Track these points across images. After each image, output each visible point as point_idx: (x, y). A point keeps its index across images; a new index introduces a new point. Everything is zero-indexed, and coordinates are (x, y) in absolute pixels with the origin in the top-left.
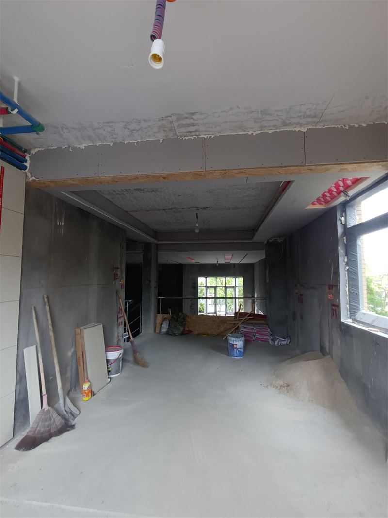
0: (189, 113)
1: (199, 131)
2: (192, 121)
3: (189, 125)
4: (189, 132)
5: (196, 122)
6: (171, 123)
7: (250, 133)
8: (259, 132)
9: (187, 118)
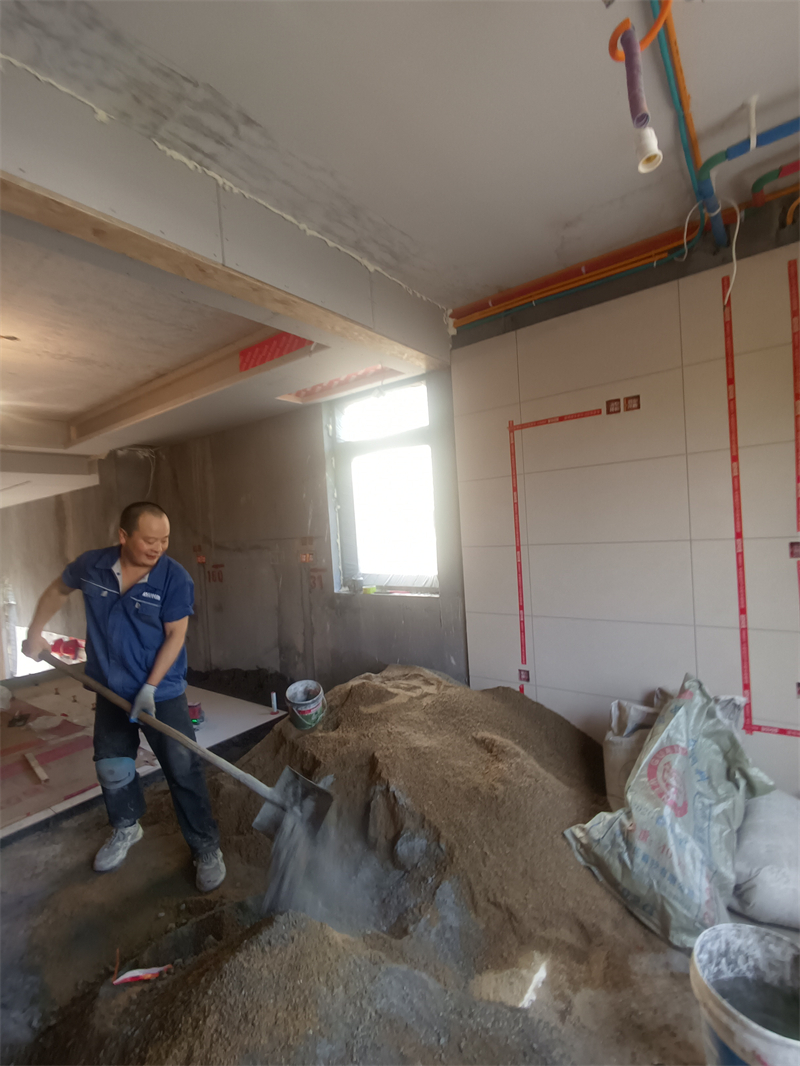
0: (245, 115)
1: (217, 161)
2: (226, 131)
3: (209, 134)
5: (232, 140)
6: (179, 98)
9: (226, 118)
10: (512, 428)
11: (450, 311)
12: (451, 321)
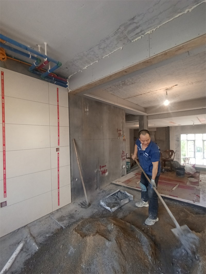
0: (131, 19)
1: (144, 30)
2: (135, 25)
3: (134, 29)
4: (137, 34)
5: (138, 25)
6: (122, 33)
7: (186, 12)
8: (195, 6)
9: (130, 24)
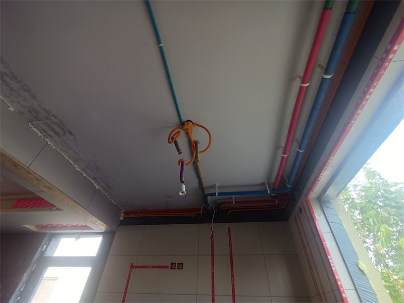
0: (70, 132)
1: (51, 138)
3: (53, 130)
5: (61, 135)
6: (48, 118)
7: (75, 166)
8: (80, 170)
10: (132, 267)
11: (123, 211)
12: (123, 214)
